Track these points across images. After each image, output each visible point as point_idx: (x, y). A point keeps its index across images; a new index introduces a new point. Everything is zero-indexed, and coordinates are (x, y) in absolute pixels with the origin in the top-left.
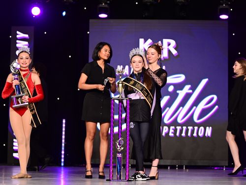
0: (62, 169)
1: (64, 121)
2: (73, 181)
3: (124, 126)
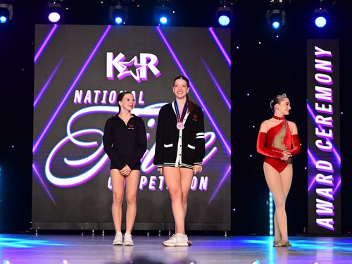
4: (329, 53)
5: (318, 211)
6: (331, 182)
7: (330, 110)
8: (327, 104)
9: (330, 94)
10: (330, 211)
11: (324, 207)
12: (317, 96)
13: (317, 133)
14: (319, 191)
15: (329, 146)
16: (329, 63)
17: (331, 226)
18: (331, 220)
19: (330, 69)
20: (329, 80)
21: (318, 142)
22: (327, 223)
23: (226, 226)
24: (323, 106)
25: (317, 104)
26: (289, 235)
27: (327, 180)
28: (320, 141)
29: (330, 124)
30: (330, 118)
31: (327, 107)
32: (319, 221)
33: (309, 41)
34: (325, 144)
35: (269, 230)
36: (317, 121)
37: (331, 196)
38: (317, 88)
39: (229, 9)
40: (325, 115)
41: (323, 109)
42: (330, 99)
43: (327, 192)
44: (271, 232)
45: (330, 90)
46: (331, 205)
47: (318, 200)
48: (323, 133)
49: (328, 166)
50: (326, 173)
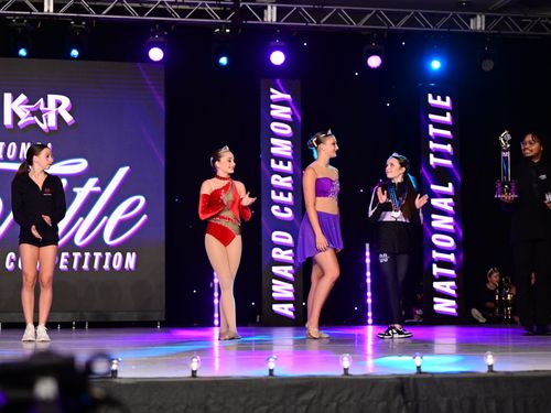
4: (288, 97)
5: (274, 295)
6: (290, 258)
7: (289, 168)
8: (285, 160)
9: (290, 148)
10: (290, 295)
11: (282, 290)
12: (273, 150)
13: (274, 196)
14: (275, 269)
15: (289, 214)
16: (288, 110)
17: (291, 314)
18: (291, 306)
19: (289, 117)
20: (288, 131)
21: (274, 209)
22: (286, 310)
23: (159, 315)
24: (281, 162)
25: (273, 161)
26: (238, 325)
27: (286, 255)
28: (277, 207)
29: (289, 185)
30: (289, 178)
31: (286, 164)
32: (276, 307)
33: (263, 81)
34: (283, 211)
35: (213, 319)
36: (273, 182)
37: (291, 276)
38: (273, 141)
39: (162, 39)
40: (283, 174)
41: (281, 166)
42: (289, 154)
43: (286, 271)
44: (216, 322)
45: (289, 143)
46: (290, 286)
47: (274, 281)
48: (281, 198)
49: (287, 238)
50: (284, 247)
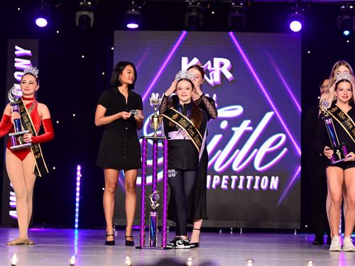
0: (76, 232)
1: (79, 168)
2: (90, 249)
3: (160, 175)
